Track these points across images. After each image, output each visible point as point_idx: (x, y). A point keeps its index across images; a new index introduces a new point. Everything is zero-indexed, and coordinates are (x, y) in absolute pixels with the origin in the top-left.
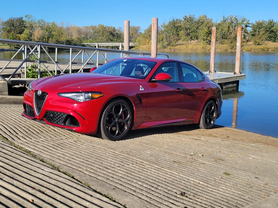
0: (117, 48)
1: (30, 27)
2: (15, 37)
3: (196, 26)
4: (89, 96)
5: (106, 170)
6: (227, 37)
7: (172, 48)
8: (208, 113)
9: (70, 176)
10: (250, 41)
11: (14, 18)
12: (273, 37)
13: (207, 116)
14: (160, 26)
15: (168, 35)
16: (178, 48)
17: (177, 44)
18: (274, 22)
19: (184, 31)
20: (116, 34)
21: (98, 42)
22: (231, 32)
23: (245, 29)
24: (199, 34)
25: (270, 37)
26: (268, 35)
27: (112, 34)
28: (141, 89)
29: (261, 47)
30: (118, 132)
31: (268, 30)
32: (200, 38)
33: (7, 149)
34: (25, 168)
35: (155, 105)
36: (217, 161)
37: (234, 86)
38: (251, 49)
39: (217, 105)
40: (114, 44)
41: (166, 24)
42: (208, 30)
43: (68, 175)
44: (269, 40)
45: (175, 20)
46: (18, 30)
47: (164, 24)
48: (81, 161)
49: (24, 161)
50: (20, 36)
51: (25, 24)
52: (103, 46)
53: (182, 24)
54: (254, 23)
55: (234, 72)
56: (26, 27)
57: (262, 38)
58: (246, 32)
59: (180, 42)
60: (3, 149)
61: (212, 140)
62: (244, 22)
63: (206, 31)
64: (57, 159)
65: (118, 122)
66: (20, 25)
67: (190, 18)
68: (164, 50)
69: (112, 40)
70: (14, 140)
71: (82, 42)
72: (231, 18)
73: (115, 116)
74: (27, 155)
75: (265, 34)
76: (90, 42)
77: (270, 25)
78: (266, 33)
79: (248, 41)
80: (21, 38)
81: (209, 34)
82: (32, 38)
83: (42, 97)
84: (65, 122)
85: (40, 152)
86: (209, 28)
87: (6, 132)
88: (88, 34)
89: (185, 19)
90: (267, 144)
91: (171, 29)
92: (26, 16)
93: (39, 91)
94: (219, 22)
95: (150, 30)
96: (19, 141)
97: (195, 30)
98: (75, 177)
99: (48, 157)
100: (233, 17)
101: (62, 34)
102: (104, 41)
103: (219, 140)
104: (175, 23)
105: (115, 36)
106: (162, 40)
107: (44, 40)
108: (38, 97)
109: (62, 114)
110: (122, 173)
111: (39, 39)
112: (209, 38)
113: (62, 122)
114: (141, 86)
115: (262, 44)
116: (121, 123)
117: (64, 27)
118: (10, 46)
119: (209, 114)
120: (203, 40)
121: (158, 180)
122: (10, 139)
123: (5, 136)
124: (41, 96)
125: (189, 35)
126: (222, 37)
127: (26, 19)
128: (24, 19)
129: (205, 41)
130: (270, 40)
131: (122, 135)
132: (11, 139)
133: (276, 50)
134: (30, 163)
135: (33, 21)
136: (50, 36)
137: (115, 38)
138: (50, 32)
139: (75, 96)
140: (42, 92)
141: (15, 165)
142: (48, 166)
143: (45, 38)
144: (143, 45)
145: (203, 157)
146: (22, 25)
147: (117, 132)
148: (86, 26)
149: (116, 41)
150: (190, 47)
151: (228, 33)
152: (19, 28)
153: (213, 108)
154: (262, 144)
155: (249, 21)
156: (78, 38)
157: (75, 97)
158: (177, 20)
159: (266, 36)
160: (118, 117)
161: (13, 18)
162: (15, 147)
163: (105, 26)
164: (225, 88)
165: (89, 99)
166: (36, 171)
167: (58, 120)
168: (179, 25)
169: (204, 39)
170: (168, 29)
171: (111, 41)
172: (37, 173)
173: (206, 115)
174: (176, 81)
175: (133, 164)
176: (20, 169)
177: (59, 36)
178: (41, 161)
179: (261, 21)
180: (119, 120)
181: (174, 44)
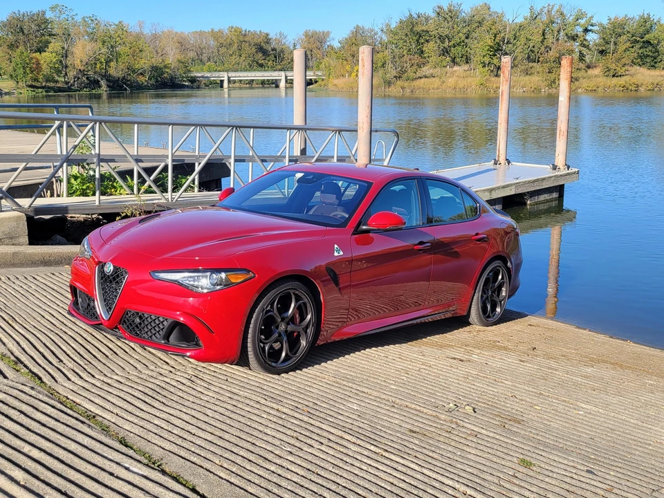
0: (274, 85)
1: (63, 34)
2: (28, 61)
3: (465, 31)
4: (221, 278)
5: (264, 464)
6: (539, 58)
7: (406, 84)
8: (488, 290)
9: (188, 487)
10: (595, 66)
11: (24, 13)
12: (648, 56)
13: (487, 298)
14: (379, 31)
15: (398, 54)
16: (421, 86)
17: (418, 74)
18: (652, 19)
19: (436, 42)
20: (273, 50)
21: (227, 71)
22: (550, 45)
23: (582, 39)
24: (471, 52)
25: (642, 57)
26: (638, 53)
27: (261, 49)
28: (336, 254)
29: (622, 81)
30: (287, 355)
31: (638, 39)
32: (476, 59)
33: (44, 411)
34: (89, 466)
35: (371, 281)
36: (506, 426)
37: (551, 197)
38: (598, 88)
39: (509, 270)
40: (266, 74)
41: (393, 25)
42: (494, 40)
43: (184, 483)
44: (641, 63)
45: (415, 16)
46: (35, 42)
47: (388, 25)
48: (208, 438)
49: (86, 444)
50: (40, 58)
51: (52, 29)
52: (241, 81)
53: (431, 27)
54: (605, 22)
55: (553, 165)
56: (54, 35)
57: (623, 60)
58: (584, 46)
59: (426, 70)
60: (34, 411)
61: (497, 361)
62: (580, 20)
63: (490, 42)
64: (156, 434)
65: (286, 331)
66: (38, 31)
67: (450, 11)
68: (387, 90)
69: (261, 66)
70: (56, 381)
71: (190, 71)
72: (548, 12)
73: (280, 320)
74: (89, 426)
75: (630, 49)
76: (209, 71)
77: (642, 27)
78: (633, 47)
79: (589, 67)
80: (42, 62)
81: (496, 51)
82: (69, 61)
83: (114, 279)
84: (167, 337)
85: (117, 415)
86: (495, 37)
87: (35, 357)
88: (204, 51)
89: (438, 14)
90: (621, 366)
91: (403, 37)
92: (53, 9)
93: (107, 265)
94: (520, 20)
95: (354, 41)
96: (67, 384)
97: (463, 41)
98: (198, 489)
99: (137, 430)
100: (555, 9)
101: (141, 51)
102: (243, 67)
103: (512, 360)
104: (413, 25)
105: (269, 56)
106: (383, 65)
107: (98, 66)
108: (104, 278)
109: (161, 319)
110: (299, 473)
111: (86, 64)
112: (495, 61)
113: (162, 336)
114: (336, 246)
115: (624, 73)
116: (293, 332)
117: (145, 33)
118: (16, 83)
119: (492, 293)
120: (481, 66)
121: (377, 490)
122: (46, 379)
123: (36, 370)
124: (112, 275)
125: (447, 52)
126: (529, 57)
127: (53, 15)
128: (49, 15)
129: (487, 68)
130: (644, 64)
131: (294, 359)
132: (48, 380)
133: (656, 89)
134: (99, 451)
135: (70, 19)
136: (113, 56)
137: (269, 61)
138: (112, 47)
139: (190, 279)
140: (114, 267)
141: (67, 457)
142: (138, 458)
143: (101, 62)
144: (338, 77)
145: (475, 415)
146: (43, 30)
147: (284, 354)
148: (198, 30)
149: (272, 67)
150: (451, 81)
151: (543, 49)
152: (36, 37)
153: (500, 277)
154: (609, 366)
155: (592, 17)
156: (180, 61)
157: (190, 281)
158: (419, 17)
159: (633, 54)
160: (287, 320)
161: (22, 13)
162: (61, 403)
163: (244, 29)
164: (530, 205)
165: (220, 285)
166: (114, 472)
167: (151, 332)
168: (424, 28)
169: (484, 63)
170: (396, 37)
171: (260, 68)
172: (117, 480)
173: (485, 294)
174: (414, 224)
175: (322, 444)
176: (78, 468)
177: (133, 56)
178: (121, 442)
179: (621, 16)
180: (287, 328)
181: (412, 75)
